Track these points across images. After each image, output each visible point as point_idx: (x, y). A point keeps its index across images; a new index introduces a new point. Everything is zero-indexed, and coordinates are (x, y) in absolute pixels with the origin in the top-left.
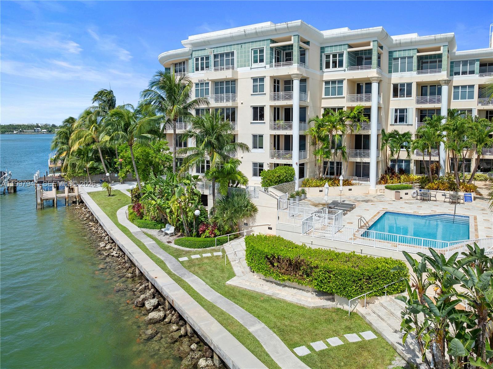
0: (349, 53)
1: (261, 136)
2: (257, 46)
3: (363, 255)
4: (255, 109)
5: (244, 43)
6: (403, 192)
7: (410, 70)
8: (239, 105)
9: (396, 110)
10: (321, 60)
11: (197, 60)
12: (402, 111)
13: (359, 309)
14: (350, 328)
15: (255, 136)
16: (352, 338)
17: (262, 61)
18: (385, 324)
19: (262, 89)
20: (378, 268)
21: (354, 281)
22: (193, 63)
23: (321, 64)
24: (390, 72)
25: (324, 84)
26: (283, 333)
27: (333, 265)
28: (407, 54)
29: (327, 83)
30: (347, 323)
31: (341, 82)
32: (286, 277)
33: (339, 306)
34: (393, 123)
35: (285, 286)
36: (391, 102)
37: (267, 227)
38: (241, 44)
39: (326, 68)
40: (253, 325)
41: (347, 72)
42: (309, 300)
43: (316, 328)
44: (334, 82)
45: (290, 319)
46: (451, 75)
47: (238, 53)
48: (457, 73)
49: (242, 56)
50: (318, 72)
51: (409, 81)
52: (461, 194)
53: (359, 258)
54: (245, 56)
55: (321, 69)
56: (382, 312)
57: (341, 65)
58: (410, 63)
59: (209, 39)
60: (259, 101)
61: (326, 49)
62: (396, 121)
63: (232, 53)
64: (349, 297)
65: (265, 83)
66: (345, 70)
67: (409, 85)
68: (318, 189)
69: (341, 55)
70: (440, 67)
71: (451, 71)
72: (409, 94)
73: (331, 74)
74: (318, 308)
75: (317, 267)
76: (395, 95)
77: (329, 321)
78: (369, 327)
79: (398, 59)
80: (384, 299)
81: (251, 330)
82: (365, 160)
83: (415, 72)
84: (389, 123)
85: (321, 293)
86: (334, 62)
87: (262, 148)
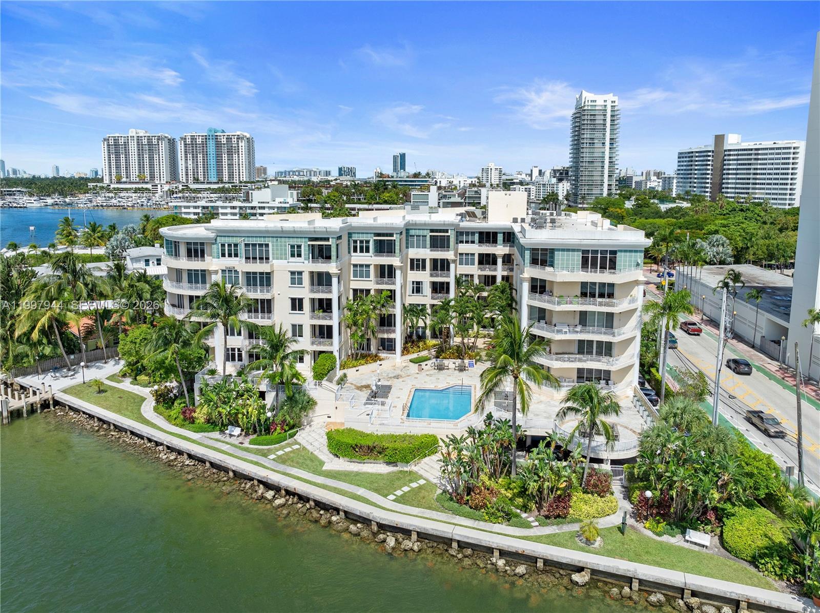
0: (375, 240)
1: (301, 326)
2: (295, 242)
3: (412, 434)
4: (293, 300)
5: (280, 237)
6: (423, 364)
7: (424, 247)
8: (276, 296)
9: (413, 282)
10: (349, 244)
11: (223, 245)
12: (418, 283)
13: (414, 468)
14: (411, 480)
15: (294, 326)
16: (414, 485)
17: (299, 255)
18: (429, 474)
19: (300, 283)
20: (422, 442)
21: (410, 453)
22: (218, 249)
23: (349, 248)
24: (407, 247)
25: (352, 266)
26: (377, 491)
27: (397, 445)
28: (421, 233)
29: (355, 266)
30: (409, 478)
31: (368, 266)
32: (367, 457)
33: (401, 469)
34: (411, 294)
35: (364, 463)
36: (408, 275)
37: (327, 416)
38: (276, 237)
39: (354, 252)
40: (358, 491)
41: (374, 258)
42: (383, 469)
43: (393, 484)
44: (361, 266)
45: (376, 482)
46: (457, 243)
47: (273, 246)
48: (462, 242)
49: (277, 250)
50: (347, 257)
51: (424, 257)
52: (467, 361)
53: (410, 437)
54: (281, 250)
55: (349, 252)
56: (427, 468)
57: (367, 251)
58: (425, 241)
59: (239, 229)
60: (297, 293)
61: (353, 235)
62: (413, 293)
63: (267, 245)
64: (407, 462)
65: (303, 277)
66: (371, 257)
67: (424, 261)
68: (355, 369)
69: (368, 242)
70: (448, 247)
71: (457, 240)
72: (424, 268)
73: (358, 258)
74: (390, 473)
75: (388, 448)
76: (412, 269)
77: (399, 479)
78: (421, 477)
79: (414, 236)
80: (426, 459)
81: (359, 493)
82: (392, 336)
83: (429, 250)
84: (407, 294)
85: (388, 463)
86: (361, 248)
87: (302, 336)
